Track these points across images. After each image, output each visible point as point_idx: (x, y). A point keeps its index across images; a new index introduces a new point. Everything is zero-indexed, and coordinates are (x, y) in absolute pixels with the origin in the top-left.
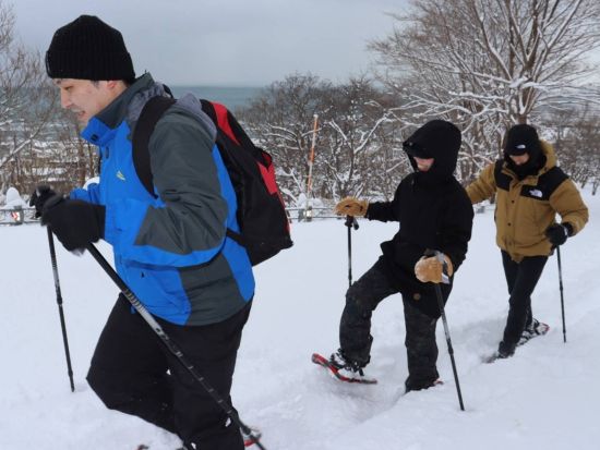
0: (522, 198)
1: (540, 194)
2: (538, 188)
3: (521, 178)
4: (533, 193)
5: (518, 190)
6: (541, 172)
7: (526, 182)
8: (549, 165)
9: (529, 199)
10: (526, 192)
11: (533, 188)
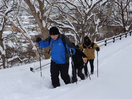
0: (89, 49)
1: (92, 48)
2: (91, 47)
3: (88, 46)
4: (90, 48)
5: (88, 48)
6: (91, 44)
7: (89, 46)
8: (92, 42)
9: (90, 49)
10: (89, 48)
11: (90, 47)
